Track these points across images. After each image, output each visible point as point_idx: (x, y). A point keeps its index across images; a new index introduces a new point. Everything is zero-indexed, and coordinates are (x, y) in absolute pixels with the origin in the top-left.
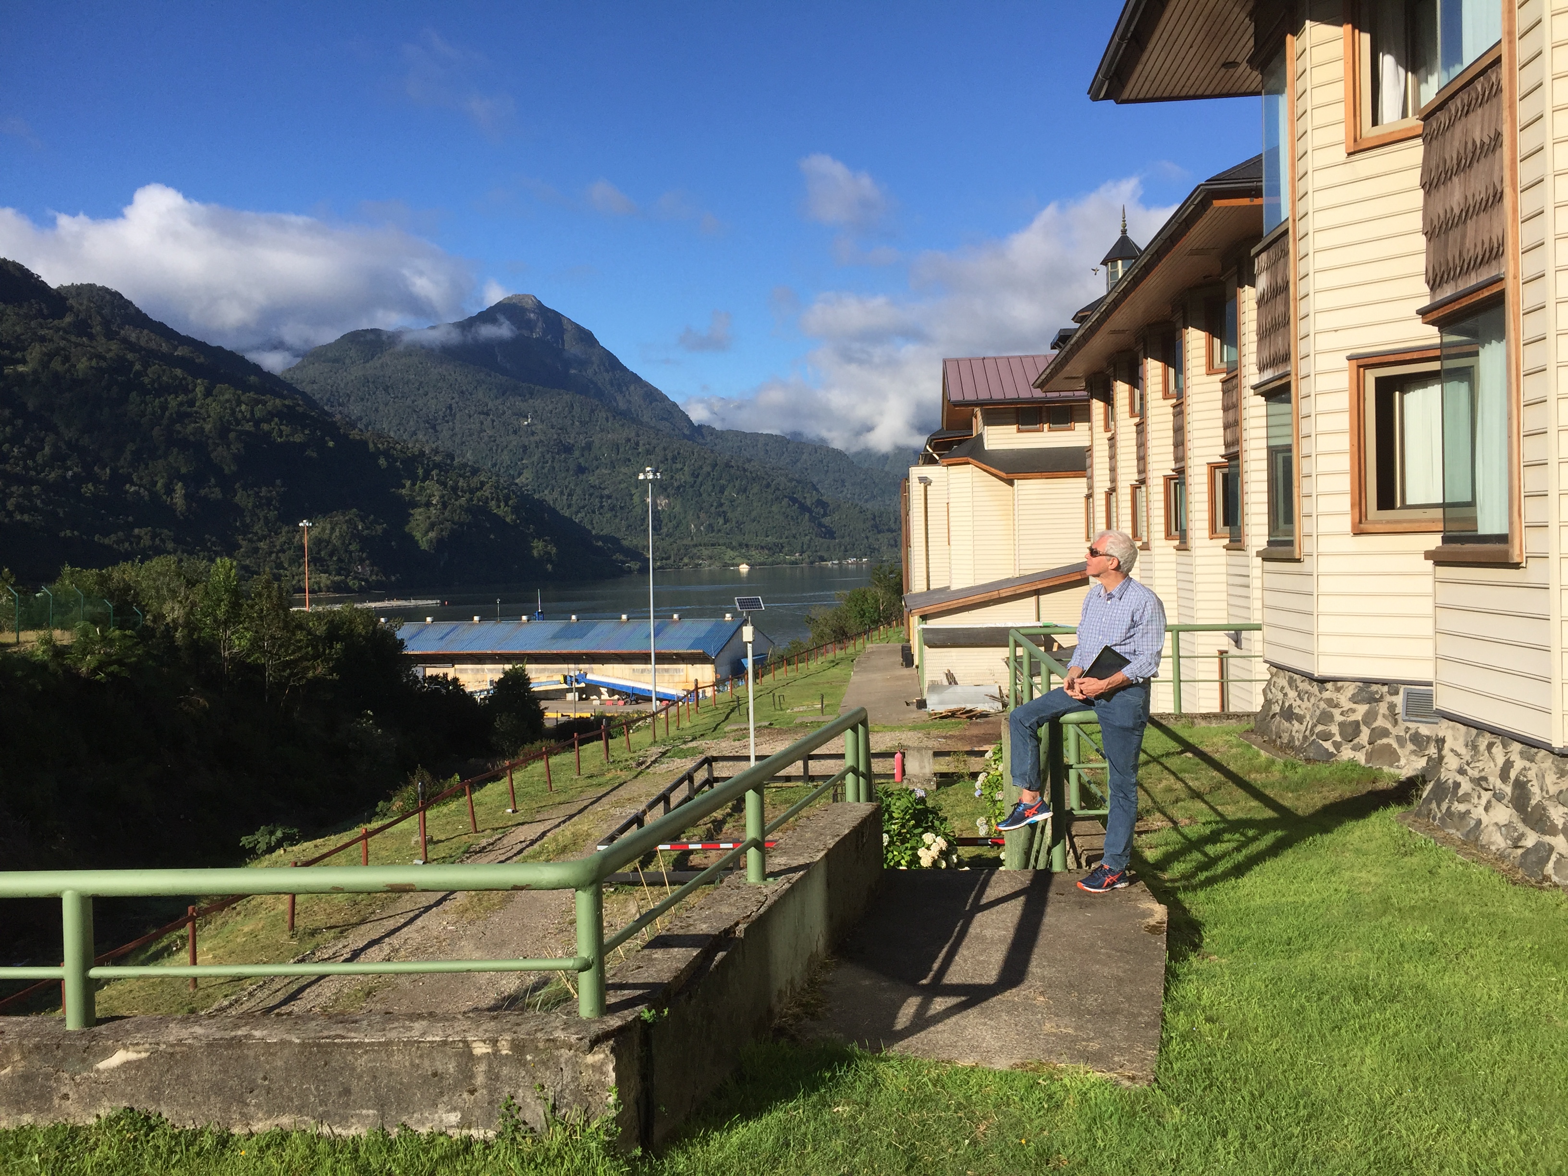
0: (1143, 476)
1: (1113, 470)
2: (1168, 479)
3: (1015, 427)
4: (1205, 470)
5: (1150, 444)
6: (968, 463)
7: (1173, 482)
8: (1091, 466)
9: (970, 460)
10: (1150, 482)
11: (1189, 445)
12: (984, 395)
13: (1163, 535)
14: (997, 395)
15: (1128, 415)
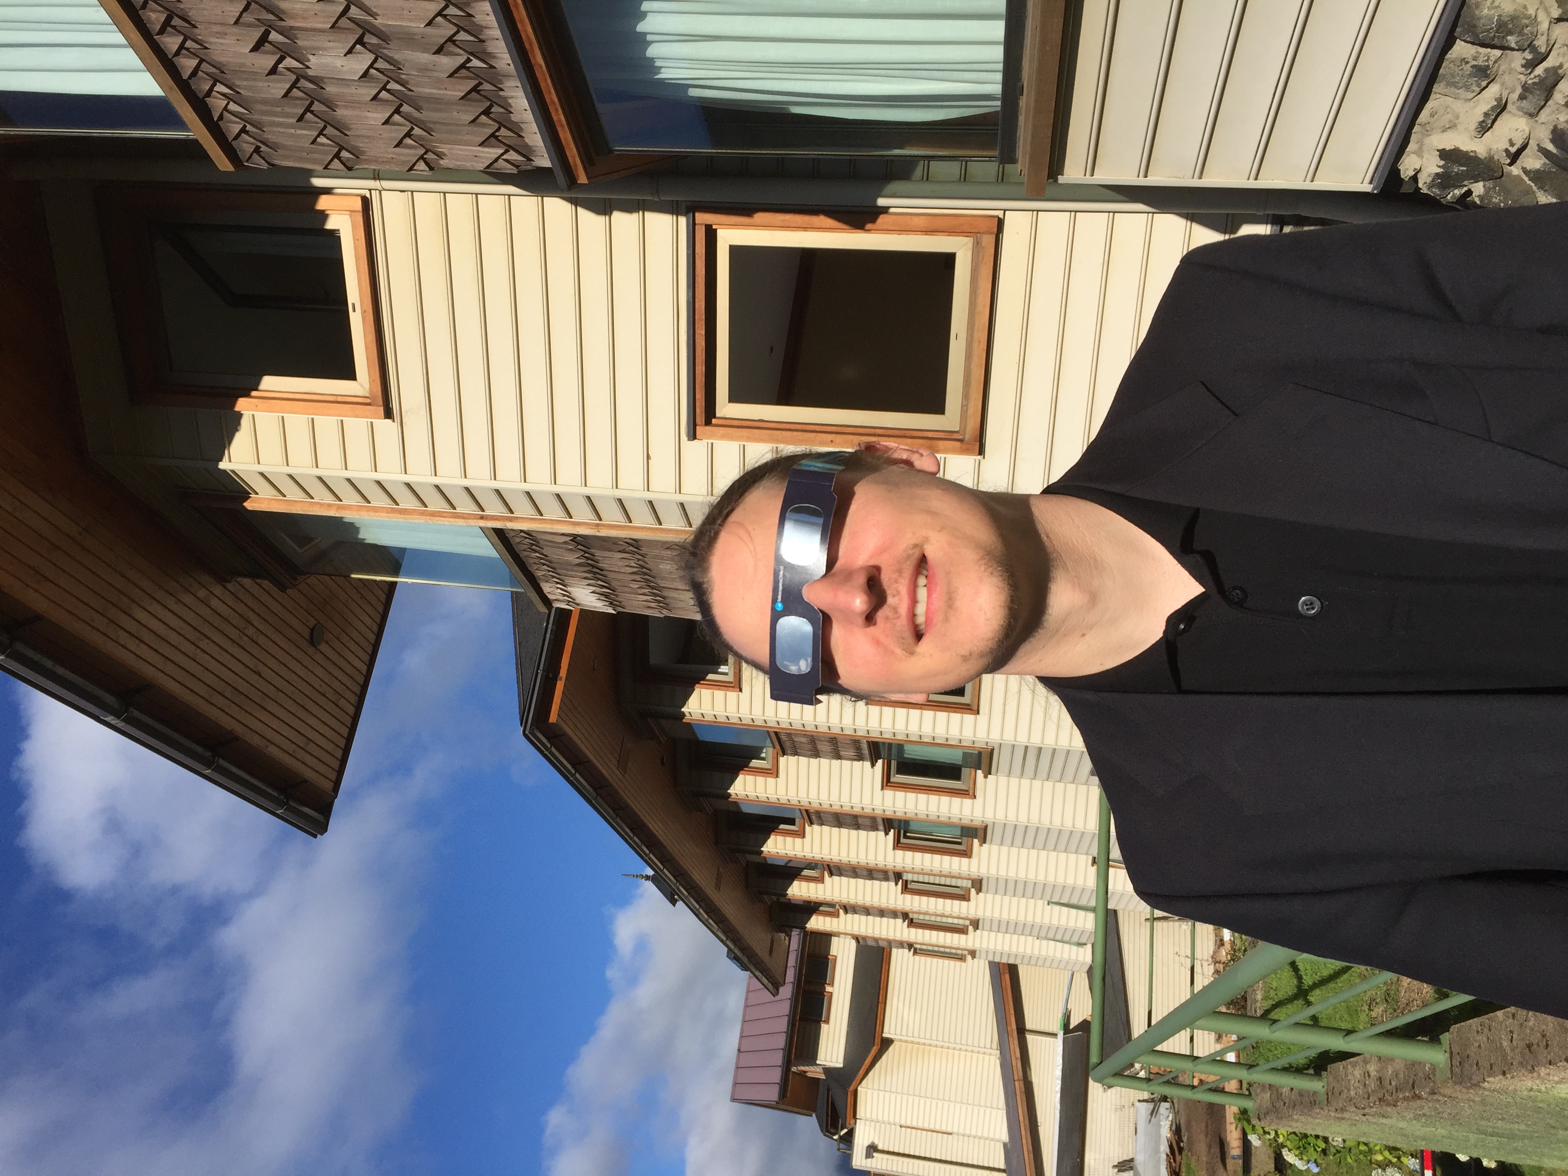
0: (891, 875)
1: (882, 913)
2: (897, 845)
3: (823, 1025)
4: (889, 793)
5: (854, 860)
6: (856, 1092)
7: (903, 840)
8: (876, 940)
9: (852, 1088)
10: (899, 867)
11: (857, 810)
12: (778, 1058)
13: (965, 860)
14: (780, 1041)
15: (820, 886)
